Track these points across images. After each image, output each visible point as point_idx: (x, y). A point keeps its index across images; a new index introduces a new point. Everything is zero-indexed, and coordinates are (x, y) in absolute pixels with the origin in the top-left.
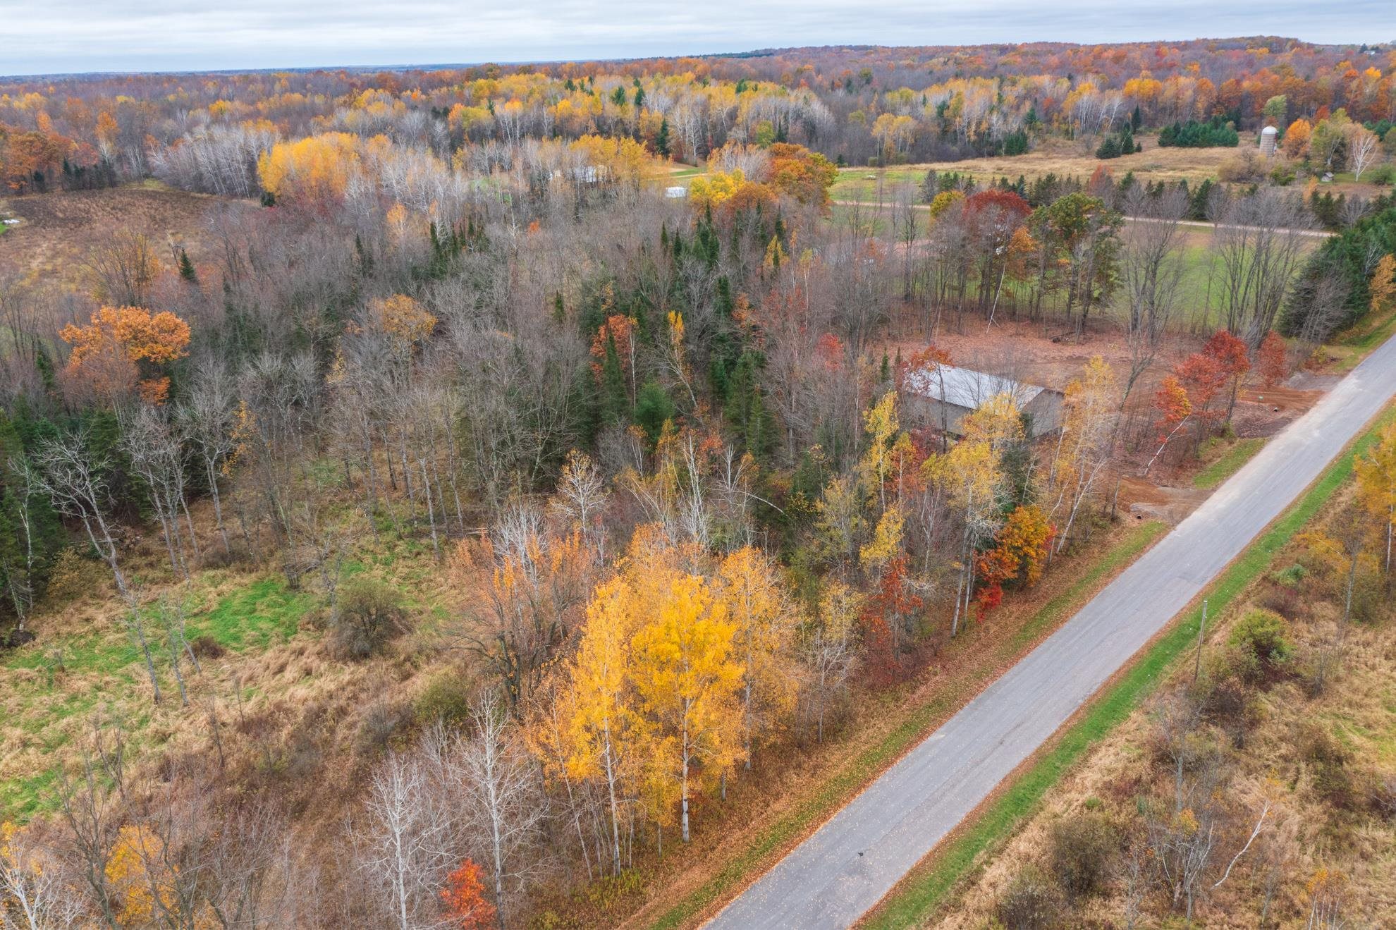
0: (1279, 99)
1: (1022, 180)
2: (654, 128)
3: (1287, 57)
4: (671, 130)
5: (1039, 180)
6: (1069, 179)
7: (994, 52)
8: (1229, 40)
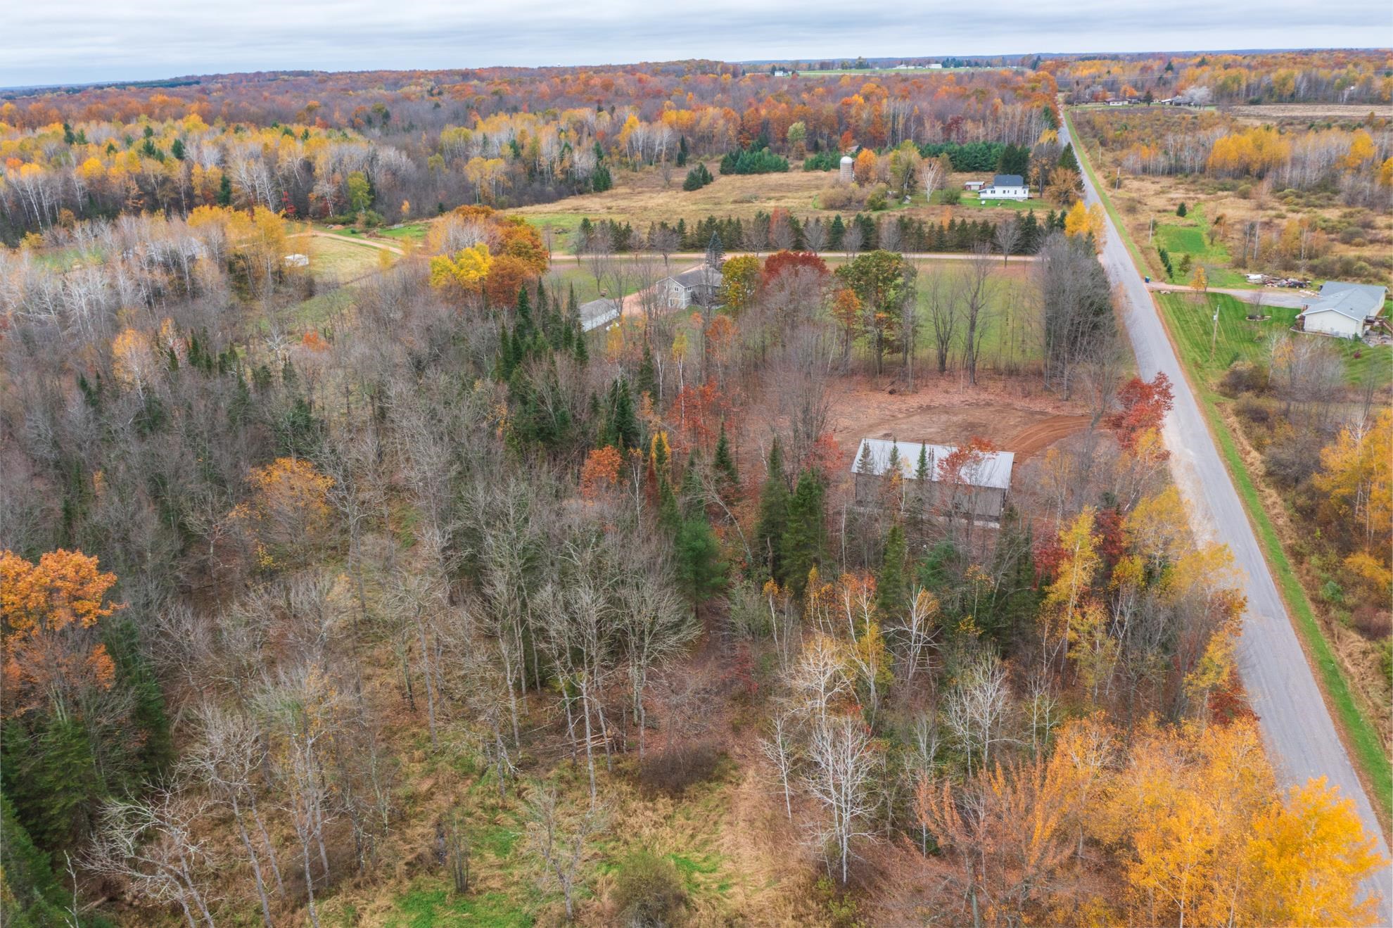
0: (799, 125)
1: (682, 224)
2: (211, 186)
3: (746, 81)
4: (234, 186)
5: (700, 222)
6: (729, 221)
7: (457, 78)
8: (669, 64)
